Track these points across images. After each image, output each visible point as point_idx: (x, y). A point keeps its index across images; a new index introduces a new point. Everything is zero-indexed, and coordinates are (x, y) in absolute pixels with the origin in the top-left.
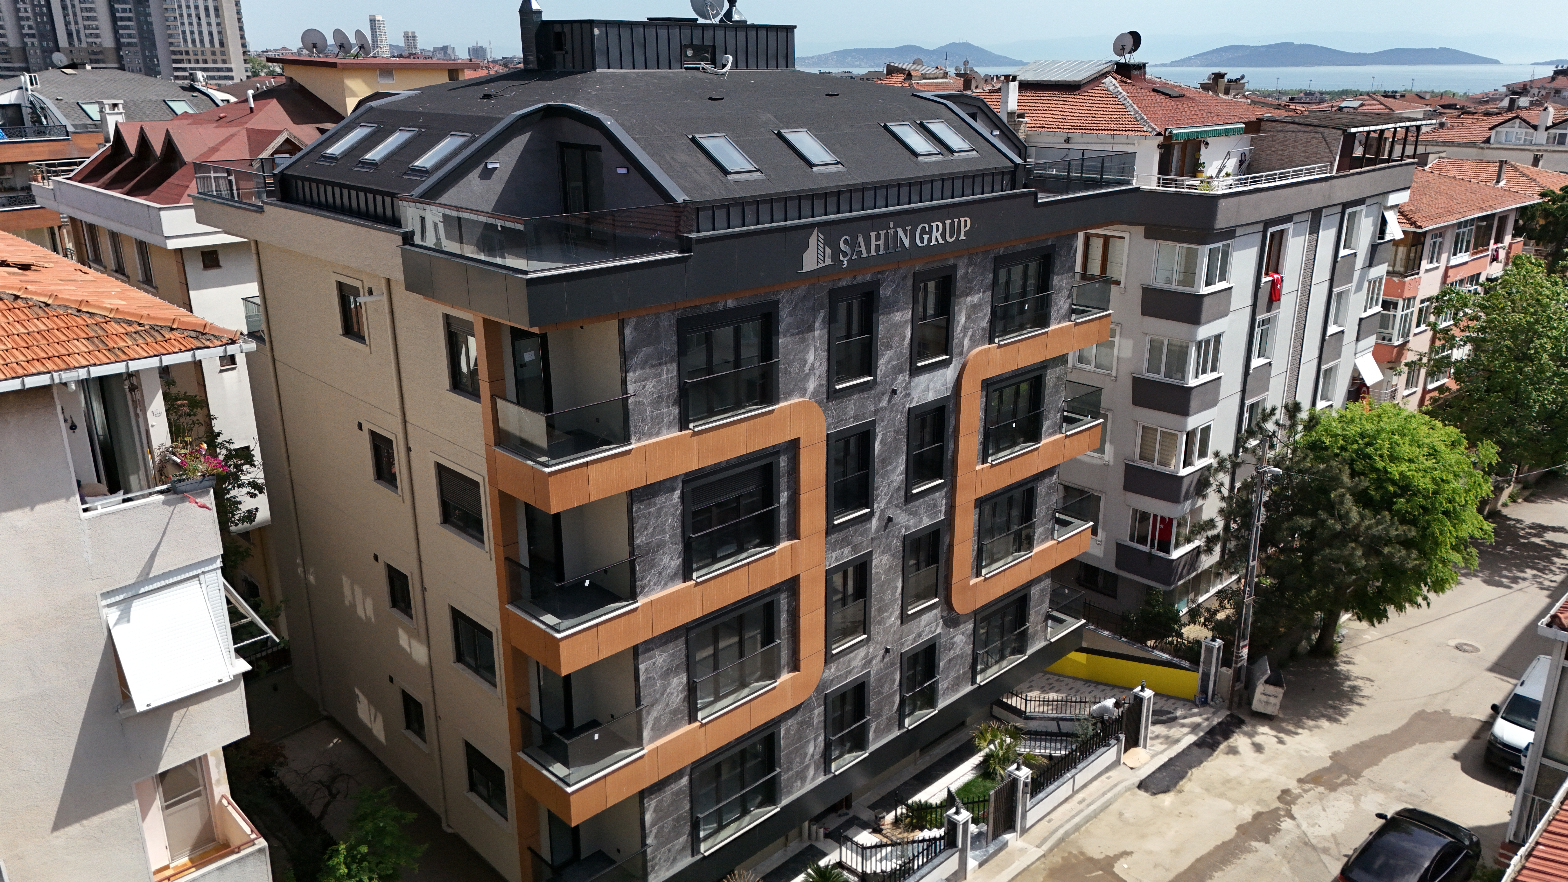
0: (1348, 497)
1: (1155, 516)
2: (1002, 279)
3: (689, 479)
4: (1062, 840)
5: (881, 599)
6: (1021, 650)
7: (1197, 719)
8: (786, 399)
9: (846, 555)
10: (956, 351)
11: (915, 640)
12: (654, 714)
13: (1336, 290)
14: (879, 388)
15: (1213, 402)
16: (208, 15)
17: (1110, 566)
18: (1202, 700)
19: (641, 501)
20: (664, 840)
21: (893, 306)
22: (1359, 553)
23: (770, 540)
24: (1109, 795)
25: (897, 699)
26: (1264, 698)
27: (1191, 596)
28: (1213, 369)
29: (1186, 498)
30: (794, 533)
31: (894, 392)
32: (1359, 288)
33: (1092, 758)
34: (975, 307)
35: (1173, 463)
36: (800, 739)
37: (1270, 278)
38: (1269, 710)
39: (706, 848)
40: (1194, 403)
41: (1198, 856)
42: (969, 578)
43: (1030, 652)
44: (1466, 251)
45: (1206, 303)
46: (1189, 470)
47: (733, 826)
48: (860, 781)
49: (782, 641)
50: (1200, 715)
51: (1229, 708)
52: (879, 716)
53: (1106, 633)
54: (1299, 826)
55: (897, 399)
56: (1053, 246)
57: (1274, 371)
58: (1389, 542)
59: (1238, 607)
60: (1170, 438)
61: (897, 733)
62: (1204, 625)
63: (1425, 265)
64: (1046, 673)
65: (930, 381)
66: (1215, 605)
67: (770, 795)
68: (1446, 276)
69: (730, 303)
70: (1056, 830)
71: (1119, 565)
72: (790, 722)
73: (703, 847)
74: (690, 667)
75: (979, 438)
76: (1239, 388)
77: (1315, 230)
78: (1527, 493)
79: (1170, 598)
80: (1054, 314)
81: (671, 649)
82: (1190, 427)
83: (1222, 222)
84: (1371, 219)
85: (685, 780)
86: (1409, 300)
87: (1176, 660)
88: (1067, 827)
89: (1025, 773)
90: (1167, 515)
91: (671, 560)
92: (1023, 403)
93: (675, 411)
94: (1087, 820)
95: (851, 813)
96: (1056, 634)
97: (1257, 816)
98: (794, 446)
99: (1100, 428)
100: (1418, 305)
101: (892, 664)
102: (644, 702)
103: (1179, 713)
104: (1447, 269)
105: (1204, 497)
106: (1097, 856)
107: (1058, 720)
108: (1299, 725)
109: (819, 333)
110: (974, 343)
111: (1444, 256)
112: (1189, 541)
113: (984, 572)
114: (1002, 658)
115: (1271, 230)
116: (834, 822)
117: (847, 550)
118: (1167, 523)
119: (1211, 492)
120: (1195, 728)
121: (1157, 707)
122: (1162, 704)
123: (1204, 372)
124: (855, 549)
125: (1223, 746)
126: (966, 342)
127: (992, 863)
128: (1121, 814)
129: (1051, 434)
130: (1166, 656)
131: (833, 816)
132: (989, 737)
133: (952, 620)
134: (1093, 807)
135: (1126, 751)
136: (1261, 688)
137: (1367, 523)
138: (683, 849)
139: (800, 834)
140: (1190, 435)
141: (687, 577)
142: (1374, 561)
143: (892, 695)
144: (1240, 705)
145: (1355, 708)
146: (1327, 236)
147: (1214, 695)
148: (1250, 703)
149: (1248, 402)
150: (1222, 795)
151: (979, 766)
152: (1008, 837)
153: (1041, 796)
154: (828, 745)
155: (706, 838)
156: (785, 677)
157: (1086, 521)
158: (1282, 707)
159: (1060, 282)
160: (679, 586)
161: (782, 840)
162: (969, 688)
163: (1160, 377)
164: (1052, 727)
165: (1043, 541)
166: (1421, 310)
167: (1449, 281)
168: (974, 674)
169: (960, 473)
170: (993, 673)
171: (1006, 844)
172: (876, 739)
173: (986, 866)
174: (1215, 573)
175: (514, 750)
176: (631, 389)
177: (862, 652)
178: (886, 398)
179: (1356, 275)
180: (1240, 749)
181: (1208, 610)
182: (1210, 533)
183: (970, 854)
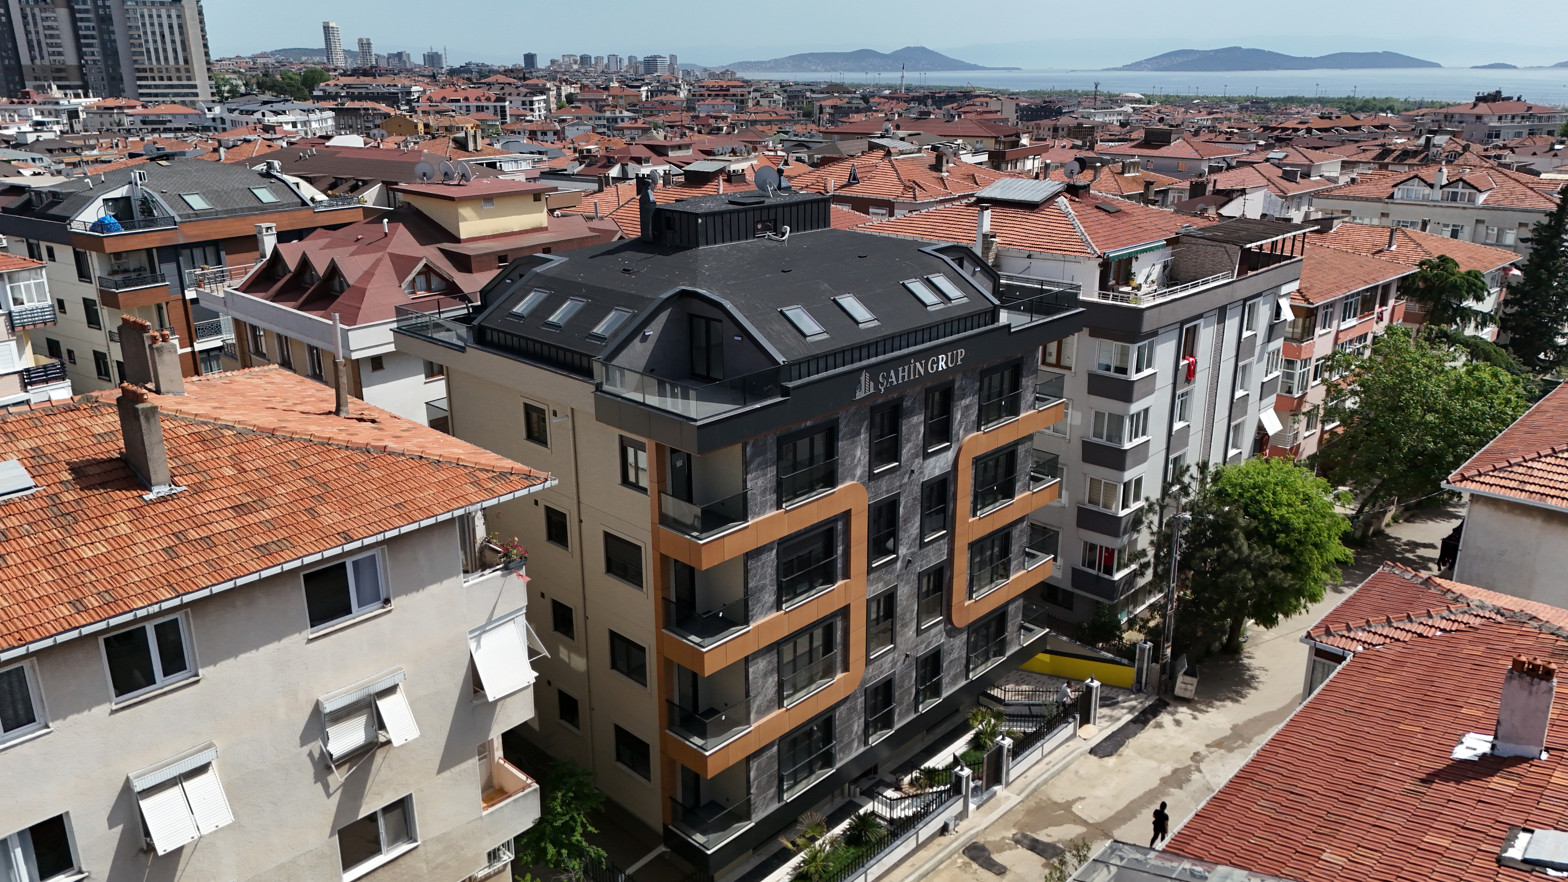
0: (1241, 535)
1: (1101, 547)
2: (986, 385)
3: (782, 542)
4: (1035, 790)
5: (903, 619)
6: (1002, 654)
7: (1134, 703)
8: (842, 483)
9: (880, 588)
10: (954, 439)
11: (926, 648)
12: (757, 703)
13: (1240, 364)
14: (903, 470)
15: (1144, 459)
16: (172, 33)
17: (1067, 586)
18: (1137, 688)
19: (752, 558)
20: (762, 790)
21: (912, 413)
22: (1249, 576)
23: (832, 581)
24: (1068, 758)
25: (914, 691)
26: (1183, 686)
27: (1131, 607)
28: (1144, 434)
29: (1125, 533)
30: (847, 575)
31: (913, 471)
32: (1260, 359)
33: (1055, 731)
34: (967, 407)
35: (1114, 506)
36: (848, 720)
37: (1186, 362)
38: (1187, 695)
39: (788, 797)
40: (1129, 460)
41: (1132, 798)
42: (964, 601)
43: (1008, 654)
44: (1354, 316)
45: (1136, 387)
46: (1127, 511)
47: (805, 782)
48: (885, 753)
49: (838, 650)
50: (1136, 699)
51: (1158, 694)
52: (901, 703)
53: (1065, 638)
54: (1204, 777)
55: (914, 476)
56: (1022, 357)
57: (1192, 431)
58: (1272, 567)
59: (1163, 616)
60: (1111, 488)
61: (913, 716)
62: (1140, 631)
63: (1319, 331)
64: (1019, 670)
65: (936, 461)
66: (1148, 615)
67: (828, 760)
68: (1337, 338)
69: (809, 423)
70: (1031, 783)
71: (1074, 584)
72: (842, 708)
73: (785, 796)
74: (779, 669)
75: (971, 498)
76: (1164, 446)
77: (1222, 320)
78: (1407, 515)
79: (1114, 611)
80: (1023, 405)
81: (768, 658)
82: (1126, 479)
83: (1146, 328)
84: (1268, 306)
85: (775, 749)
86: (1306, 360)
87: (1118, 659)
88: (1039, 781)
89: (1008, 742)
90: (1110, 547)
91: (769, 597)
92: (1001, 470)
93: (774, 497)
94: (1053, 776)
95: (878, 778)
96: (1027, 641)
97: (1175, 771)
98: (847, 516)
99: (1057, 485)
100: (1314, 363)
101: (910, 665)
102: (752, 694)
103: (1120, 698)
104: (1338, 332)
105: (1138, 532)
106: (1060, 800)
107: (1029, 705)
108: (1210, 705)
109: (864, 436)
110: (967, 432)
111: (1335, 323)
112: (1126, 566)
113: (974, 596)
114: (987, 659)
115: (1186, 327)
116: (866, 784)
117: (880, 585)
118: (1110, 552)
119: (1144, 529)
120: (1131, 709)
121: (1104, 695)
122: (1107, 692)
123: (1136, 436)
124: (886, 584)
125: (1152, 723)
126: (961, 432)
127: (986, 806)
128: (1077, 772)
129: (1022, 492)
130: (1110, 655)
131: (864, 780)
132: (980, 718)
133: (952, 631)
134: (1057, 767)
135: (1080, 726)
136: (1180, 679)
137: (1255, 553)
138: (773, 797)
139: (842, 793)
140: (1126, 485)
141: (779, 608)
142: (1261, 582)
143: (910, 688)
144: (1166, 692)
145: (1252, 691)
146: (1232, 324)
147: (1146, 684)
148: (1173, 690)
149: (1172, 457)
150: (1150, 757)
151: (970, 742)
152: (996, 788)
153: (1019, 759)
154: (867, 725)
155: (788, 789)
156: (839, 676)
157: (1048, 554)
158: (1197, 692)
159: (1027, 382)
160: (774, 614)
161: (830, 797)
162: (964, 683)
163: (1103, 441)
164: (1025, 711)
165: (1017, 571)
166: (1317, 367)
167: (1340, 342)
168: (968, 671)
169: (957, 525)
170: (981, 671)
171: (995, 793)
172: (899, 720)
173: (982, 809)
174: (1148, 590)
175: (662, 729)
176: (749, 485)
177: (890, 657)
178: (907, 476)
179: (1257, 350)
180: (1165, 724)
181: (1142, 620)
182: (1143, 560)
183: (970, 800)
